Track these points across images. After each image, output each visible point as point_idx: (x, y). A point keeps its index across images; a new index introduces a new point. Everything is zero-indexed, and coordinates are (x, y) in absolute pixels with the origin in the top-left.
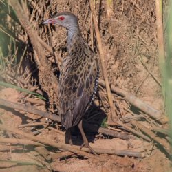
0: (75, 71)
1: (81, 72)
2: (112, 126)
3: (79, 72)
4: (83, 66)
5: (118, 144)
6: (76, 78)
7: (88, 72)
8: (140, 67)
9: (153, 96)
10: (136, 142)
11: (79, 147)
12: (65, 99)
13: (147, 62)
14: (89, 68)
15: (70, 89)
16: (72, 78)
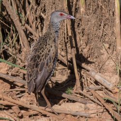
0: (38, 52)
1: (43, 53)
2: (77, 93)
3: (41, 53)
4: (44, 49)
5: (78, 107)
6: (39, 57)
7: (48, 54)
8: (103, 51)
9: (112, 72)
10: (92, 106)
11: (44, 108)
12: (30, 72)
13: (109, 48)
14: (49, 52)
15: (34, 65)
16: (36, 57)
